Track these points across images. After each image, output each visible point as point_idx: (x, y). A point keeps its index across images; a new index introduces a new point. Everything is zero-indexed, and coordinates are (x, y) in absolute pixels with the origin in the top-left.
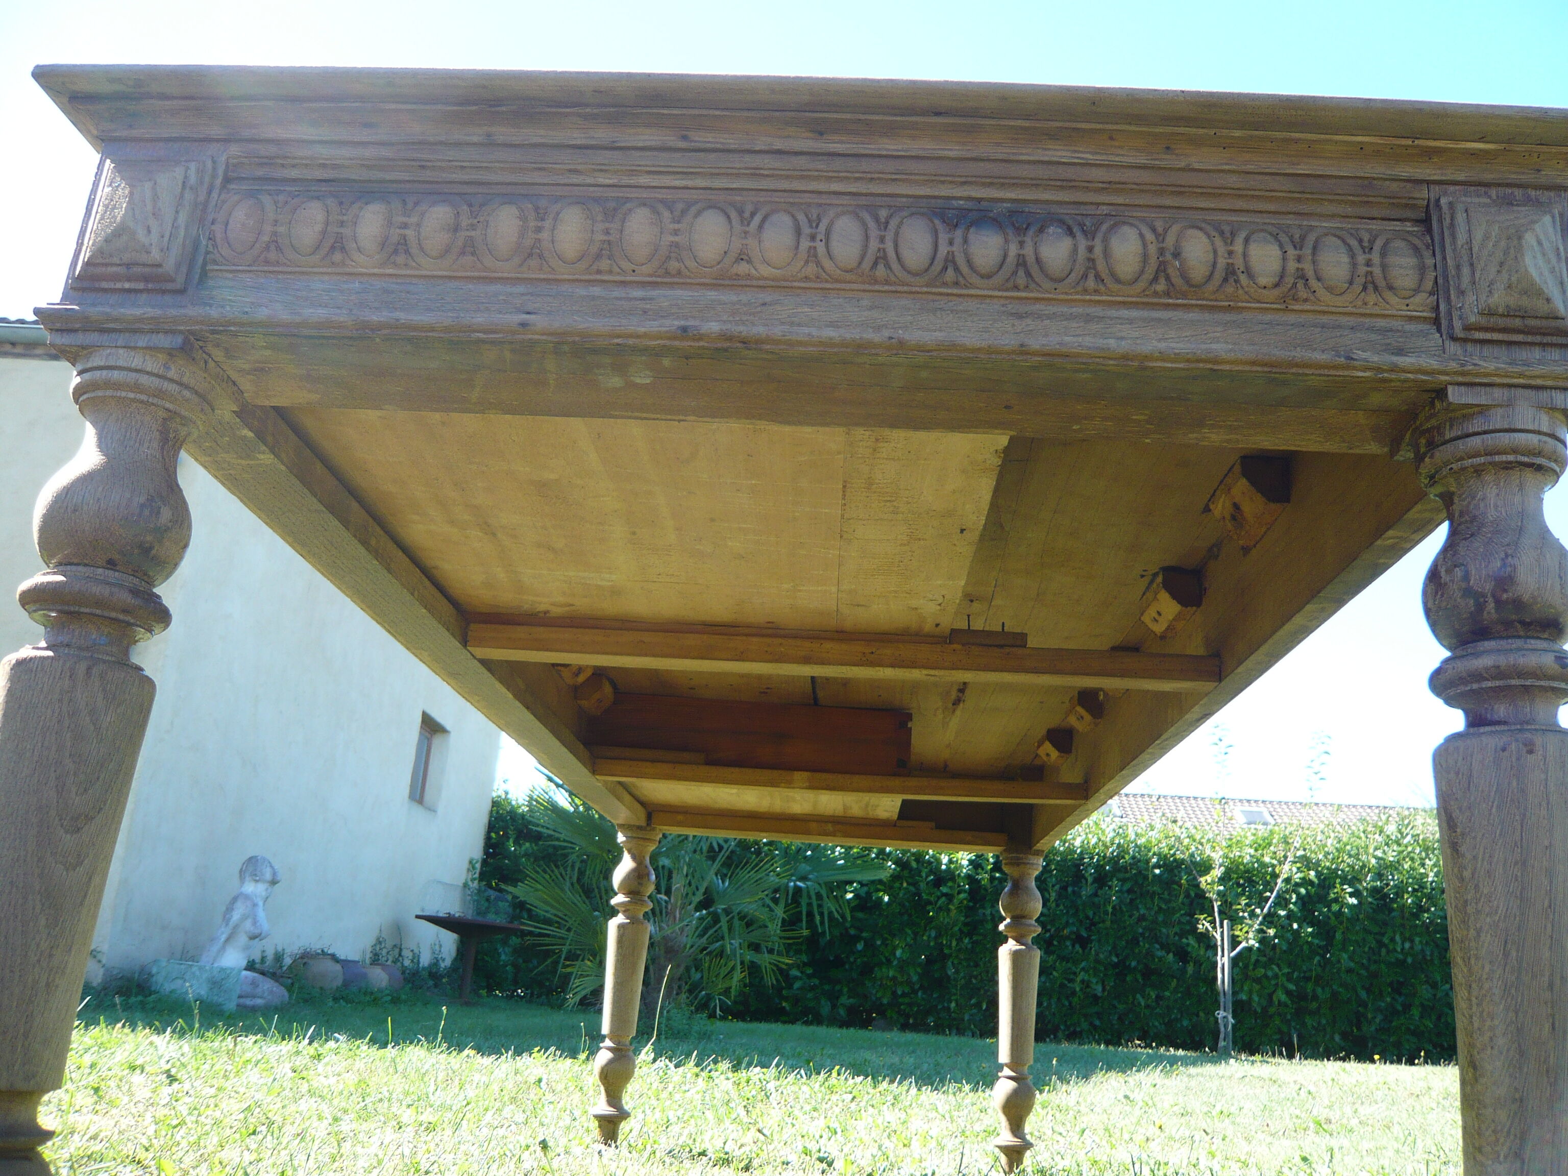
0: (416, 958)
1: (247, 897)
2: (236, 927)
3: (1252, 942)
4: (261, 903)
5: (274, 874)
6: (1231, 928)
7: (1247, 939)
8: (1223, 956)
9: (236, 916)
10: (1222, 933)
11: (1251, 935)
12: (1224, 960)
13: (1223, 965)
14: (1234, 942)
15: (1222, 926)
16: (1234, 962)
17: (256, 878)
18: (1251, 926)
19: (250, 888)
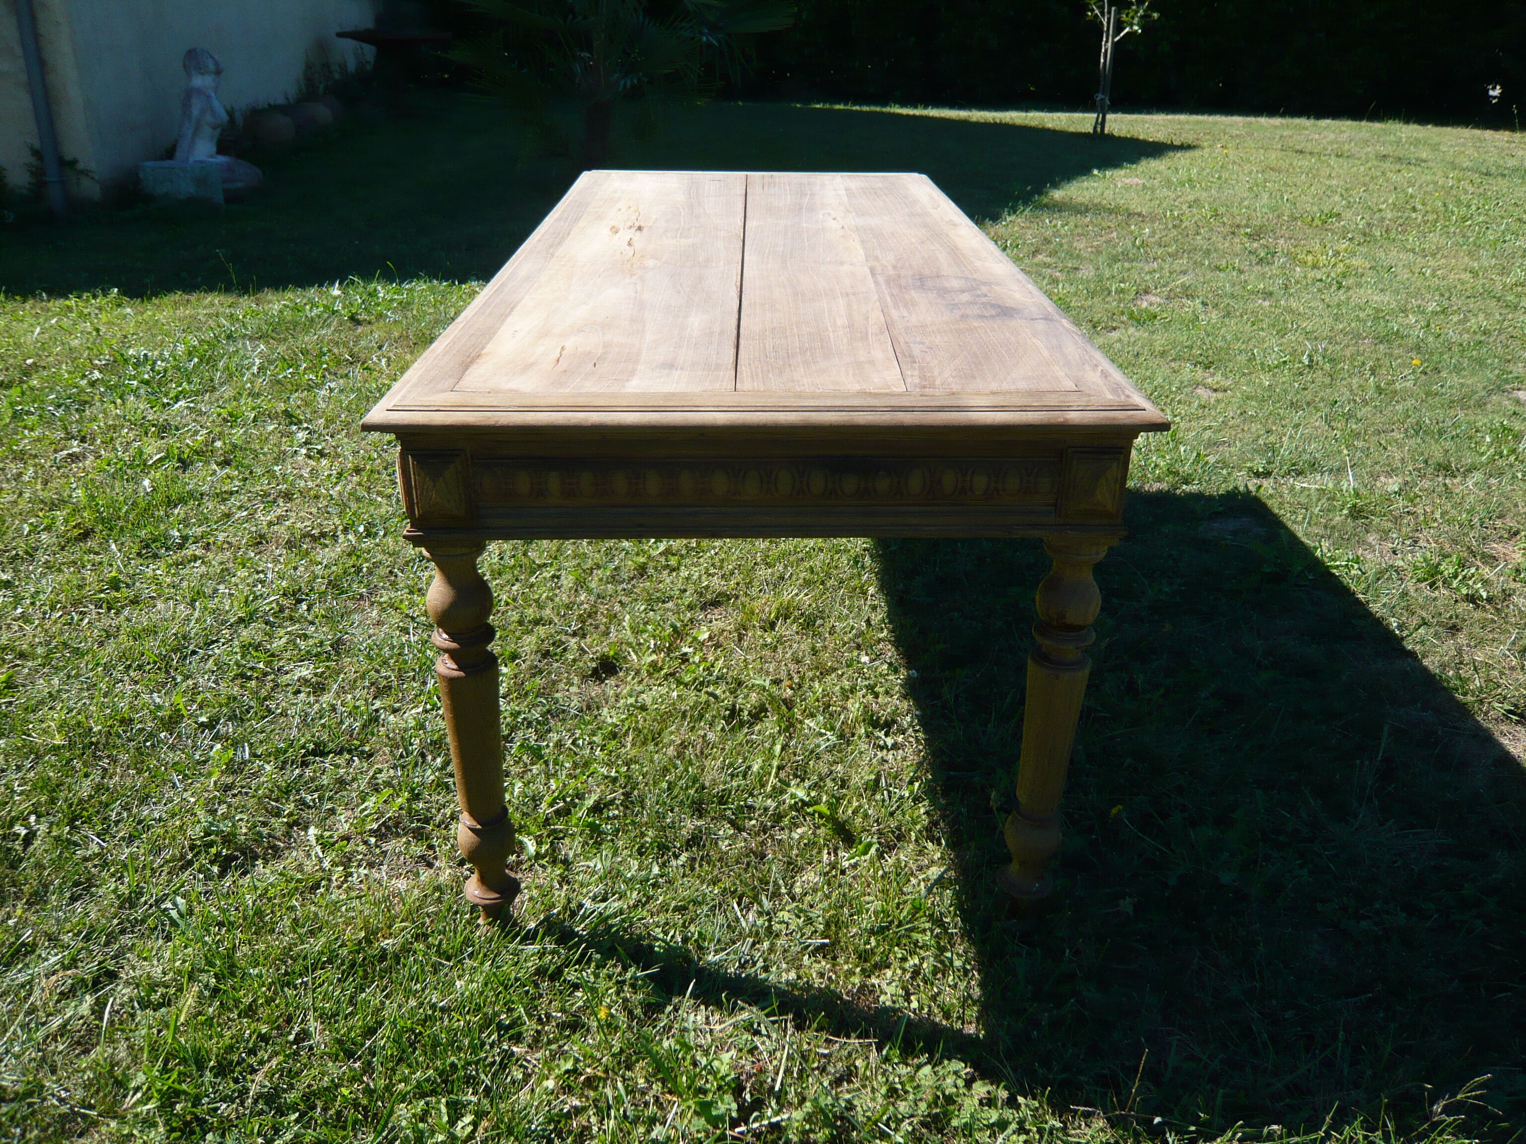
0: (343, 67)
1: (199, 91)
2: (198, 122)
3: (1136, 28)
4: (213, 94)
5: (217, 64)
6: (1118, 12)
7: (1131, 25)
8: (1107, 41)
9: (195, 112)
10: (1109, 19)
11: (1136, 21)
12: (1107, 46)
13: (1106, 50)
14: (1119, 28)
15: (1109, 12)
16: (1115, 45)
17: (202, 70)
18: (1137, 12)
19: (198, 81)
